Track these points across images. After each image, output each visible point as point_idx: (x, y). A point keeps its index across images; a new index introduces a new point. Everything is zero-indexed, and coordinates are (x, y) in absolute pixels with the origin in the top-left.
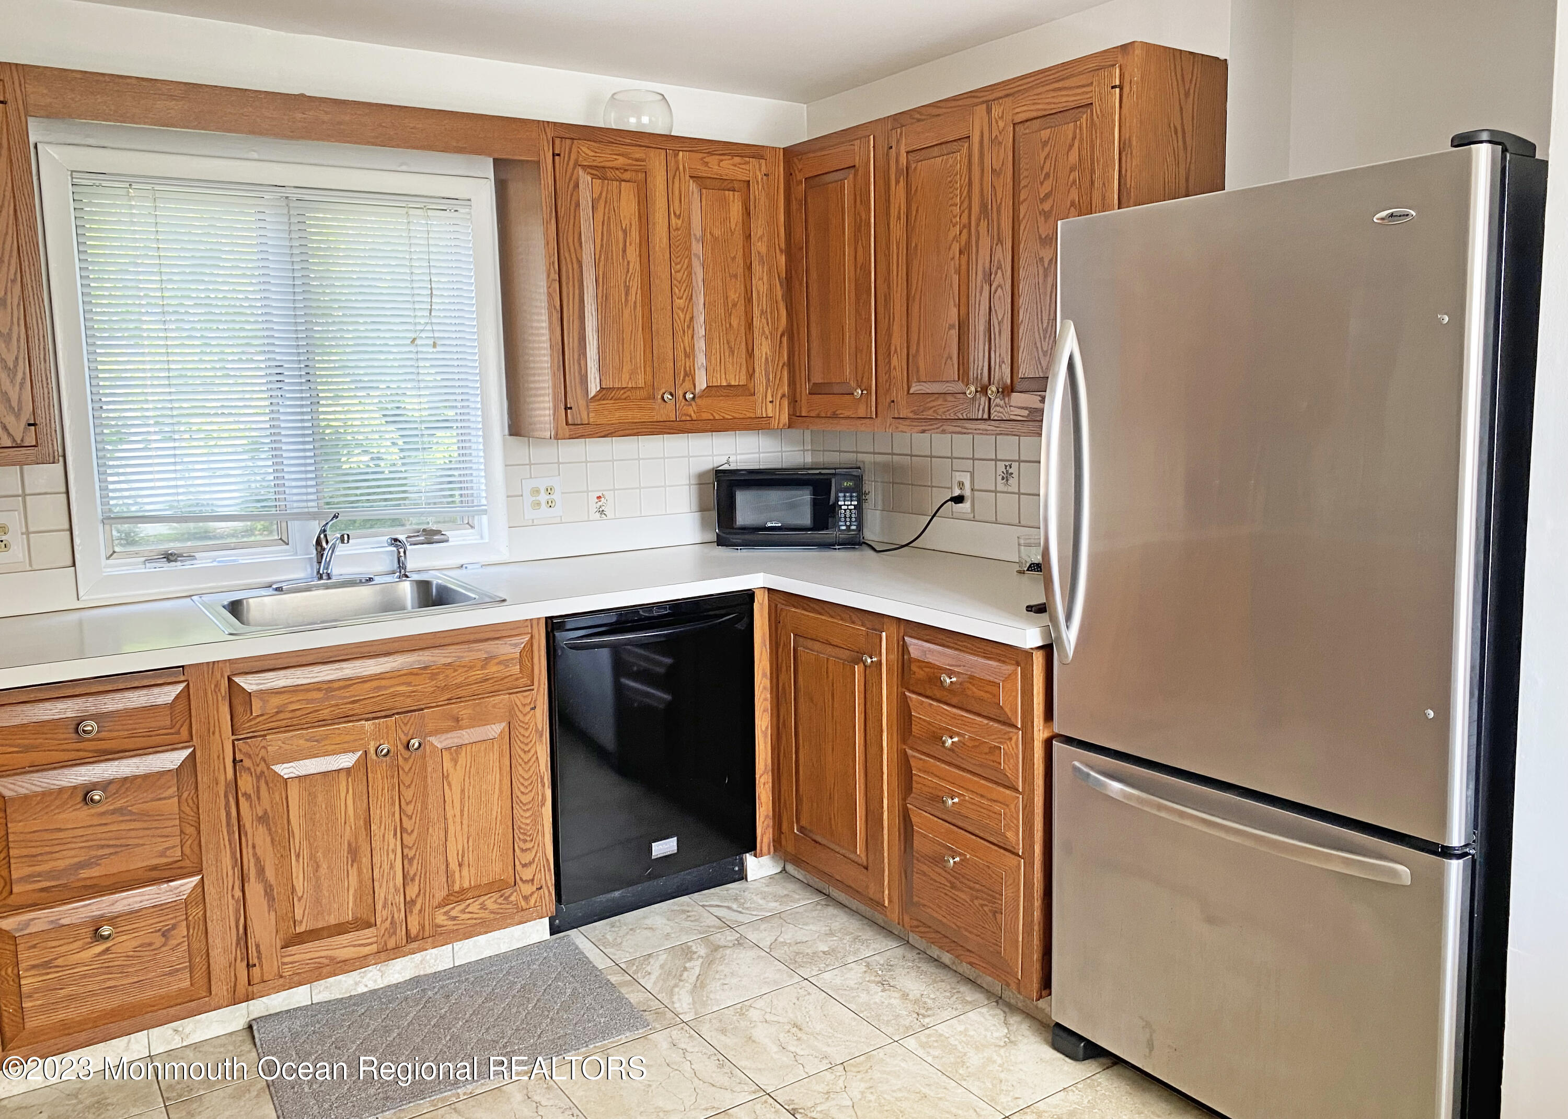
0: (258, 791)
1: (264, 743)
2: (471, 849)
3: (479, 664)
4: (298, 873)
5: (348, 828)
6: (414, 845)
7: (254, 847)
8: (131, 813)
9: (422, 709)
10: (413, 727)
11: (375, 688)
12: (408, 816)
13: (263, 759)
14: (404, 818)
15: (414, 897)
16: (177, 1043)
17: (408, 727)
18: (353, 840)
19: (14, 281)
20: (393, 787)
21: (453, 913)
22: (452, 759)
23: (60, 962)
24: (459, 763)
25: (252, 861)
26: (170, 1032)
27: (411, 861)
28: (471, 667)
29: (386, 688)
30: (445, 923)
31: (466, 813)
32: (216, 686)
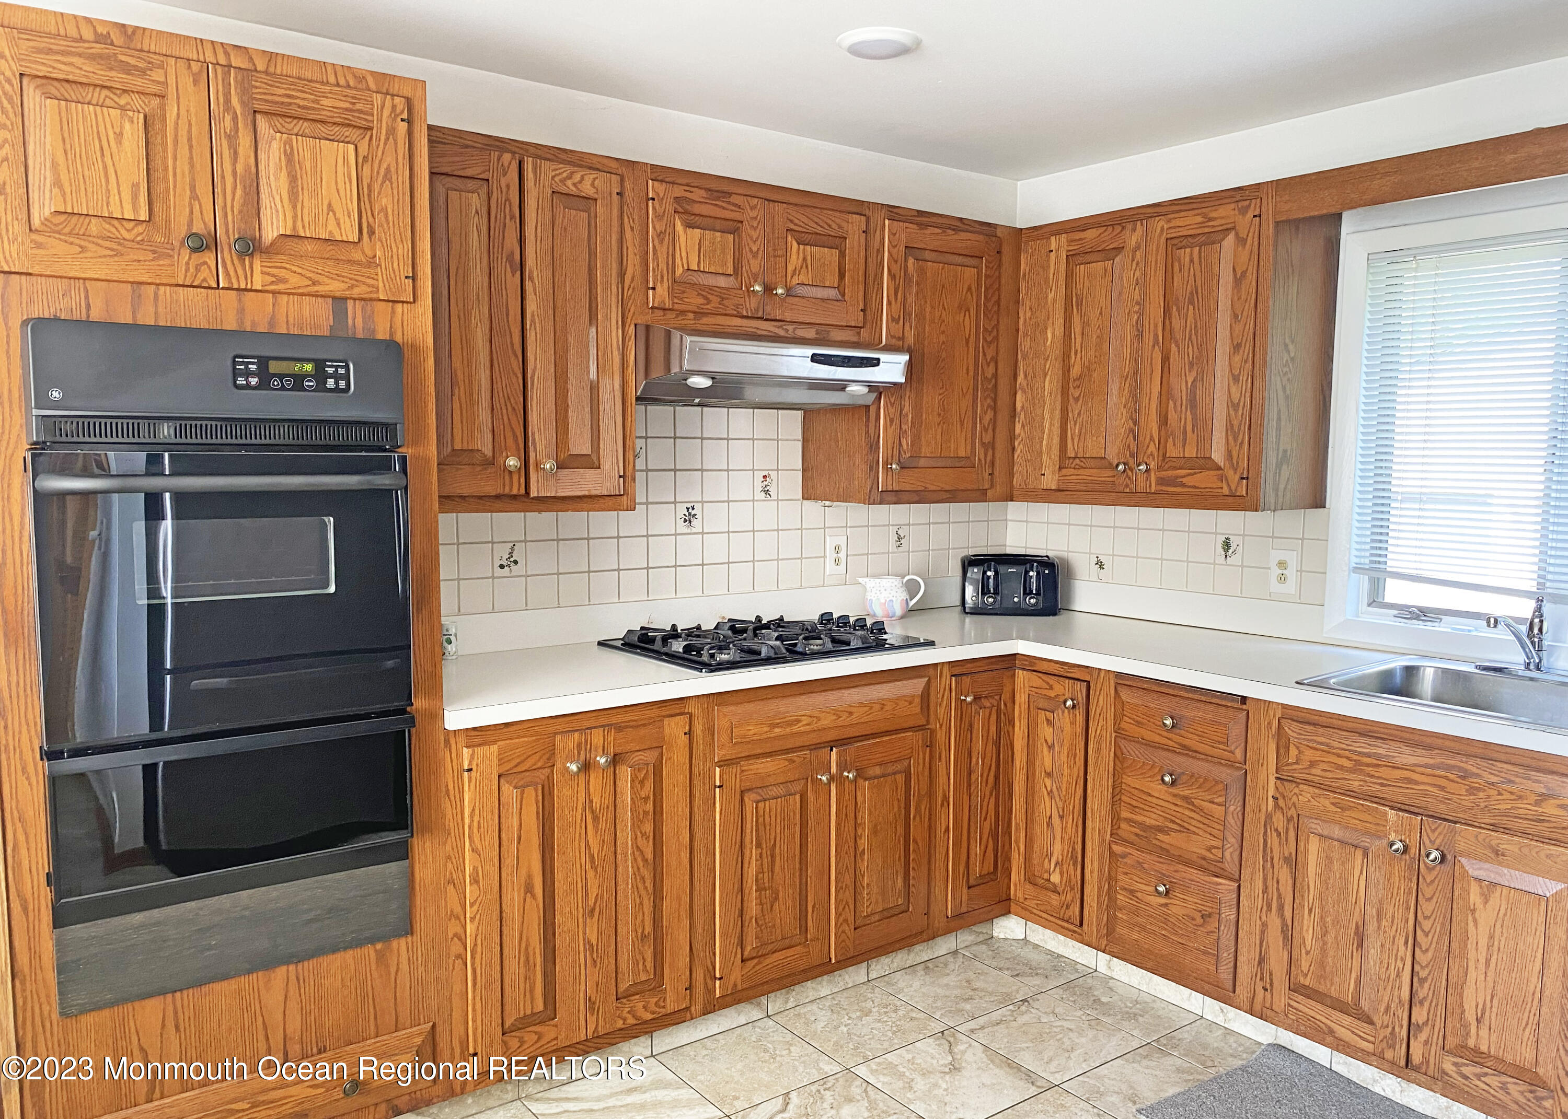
0: (1287, 833)
1: (1296, 790)
2: (1494, 1009)
3: (1534, 798)
4: (1309, 926)
5: (1357, 909)
6: (1427, 966)
7: (1278, 882)
8: (1193, 804)
9: (1456, 823)
10: (1441, 837)
11: (1405, 778)
12: (1423, 931)
13: (1294, 804)
14: (1419, 932)
15: (1420, 1023)
16: (1220, 1020)
17: (1436, 833)
18: (1361, 923)
19: (1246, 362)
20: (1410, 893)
21: (1465, 1070)
22: (1482, 894)
23: (1139, 895)
24: (1490, 903)
25: (1275, 893)
26: (1218, 1008)
27: (1422, 981)
28: (1520, 797)
29: (1417, 783)
30: (1455, 1075)
31: (1493, 965)
32: (1269, 723)
